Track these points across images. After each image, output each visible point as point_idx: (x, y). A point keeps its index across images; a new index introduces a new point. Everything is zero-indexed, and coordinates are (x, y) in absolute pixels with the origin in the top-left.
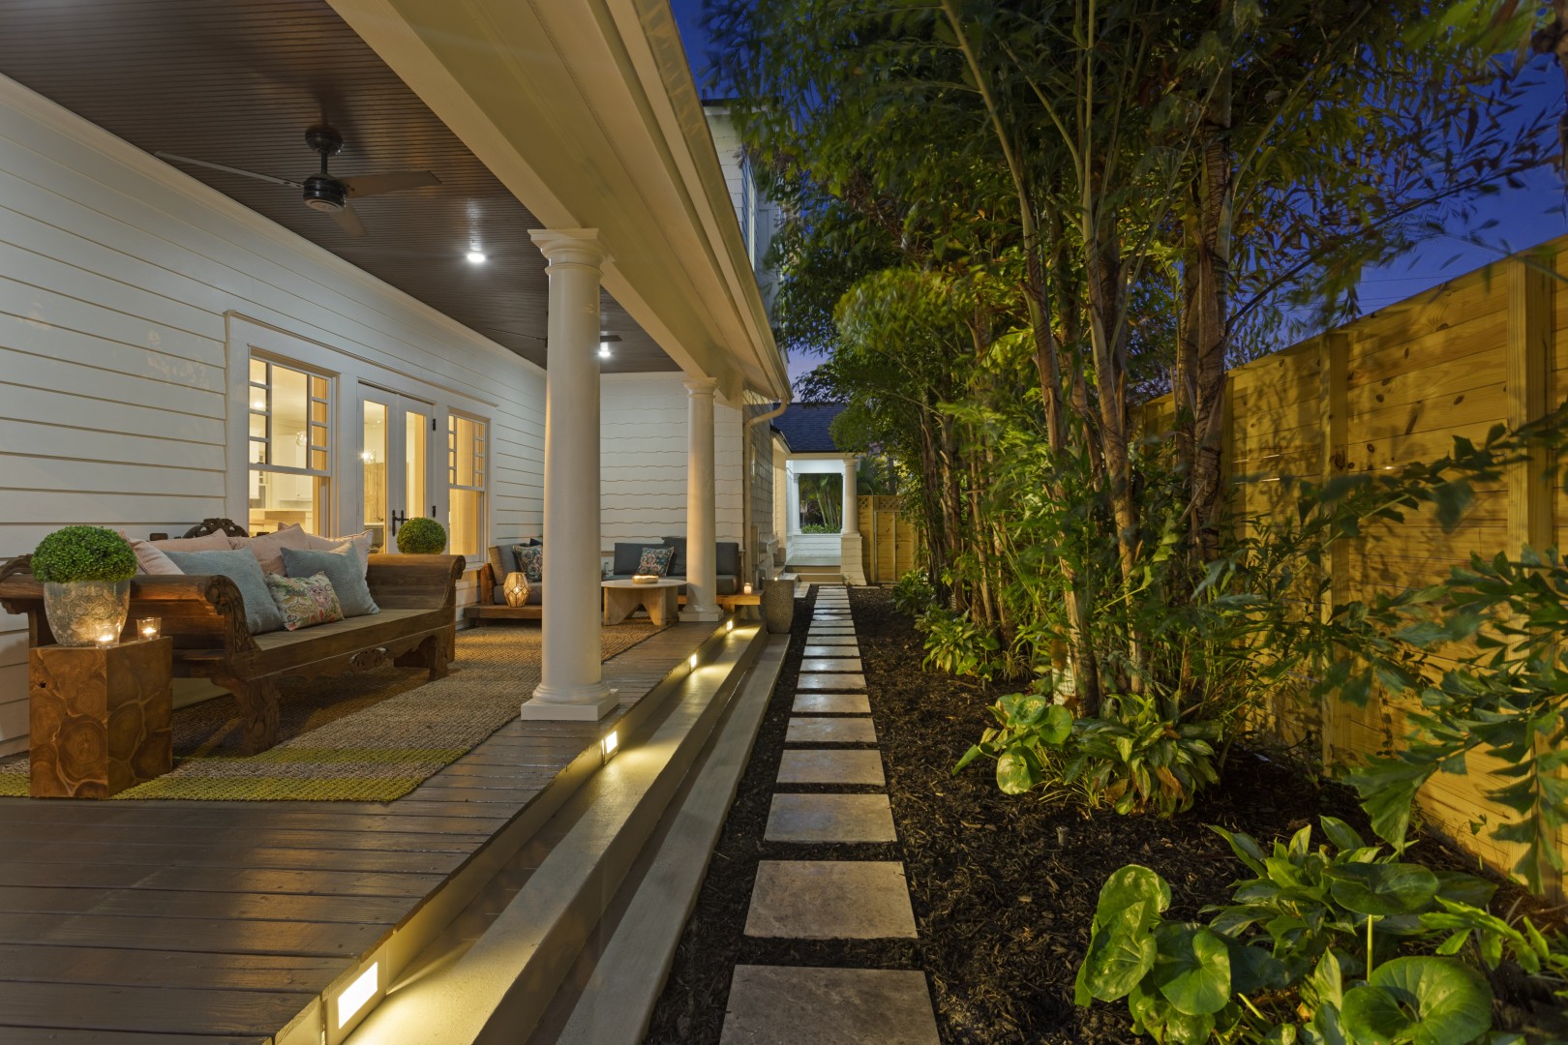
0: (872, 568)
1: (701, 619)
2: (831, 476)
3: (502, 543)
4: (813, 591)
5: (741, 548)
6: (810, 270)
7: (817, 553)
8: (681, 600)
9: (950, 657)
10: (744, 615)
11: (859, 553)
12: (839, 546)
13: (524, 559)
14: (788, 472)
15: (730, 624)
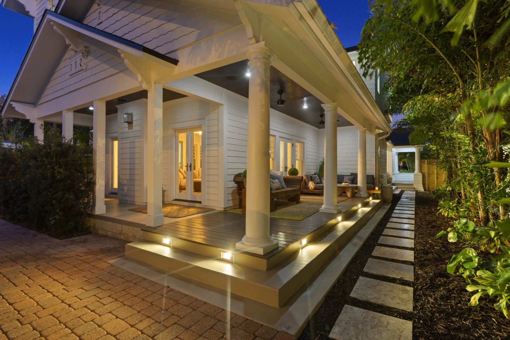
0: (427, 185)
1: (362, 196)
2: (411, 153)
3: (307, 174)
4: (402, 192)
5: (375, 176)
6: (397, 93)
7: (405, 180)
8: (356, 191)
9: (447, 212)
10: (375, 196)
11: (421, 180)
12: (413, 177)
13: (313, 178)
14: (393, 152)
15: (371, 198)
